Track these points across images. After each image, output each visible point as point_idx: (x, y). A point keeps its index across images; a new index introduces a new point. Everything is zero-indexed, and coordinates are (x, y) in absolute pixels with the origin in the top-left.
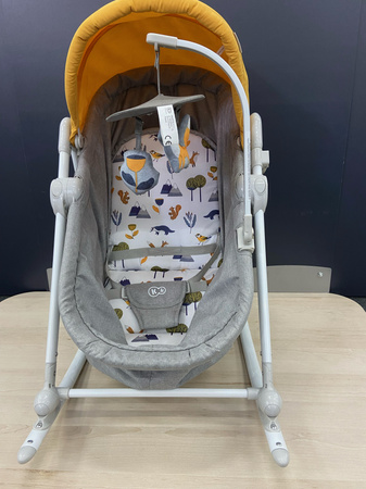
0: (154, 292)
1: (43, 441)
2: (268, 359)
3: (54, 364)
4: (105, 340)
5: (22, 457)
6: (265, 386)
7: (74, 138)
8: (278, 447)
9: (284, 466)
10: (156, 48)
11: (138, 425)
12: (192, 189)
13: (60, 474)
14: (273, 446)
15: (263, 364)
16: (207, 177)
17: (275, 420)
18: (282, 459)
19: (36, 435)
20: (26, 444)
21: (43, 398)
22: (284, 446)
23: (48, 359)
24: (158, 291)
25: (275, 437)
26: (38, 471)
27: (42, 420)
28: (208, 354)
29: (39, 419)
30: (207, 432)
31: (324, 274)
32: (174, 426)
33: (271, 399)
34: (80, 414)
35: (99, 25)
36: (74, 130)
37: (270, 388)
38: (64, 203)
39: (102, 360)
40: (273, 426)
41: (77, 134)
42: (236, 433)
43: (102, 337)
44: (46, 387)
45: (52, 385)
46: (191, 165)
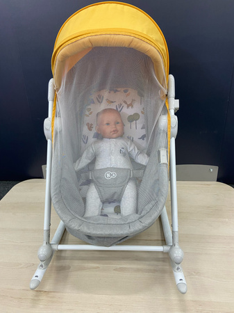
0: (108, 175)
1: (44, 275)
2: (176, 229)
3: (49, 231)
4: (79, 217)
5: (32, 285)
6: (174, 245)
8: (181, 282)
9: (184, 293)
11: (97, 265)
12: (131, 122)
13: (53, 293)
14: (178, 281)
15: (173, 232)
16: (140, 114)
17: (179, 266)
18: (183, 289)
19: (40, 273)
20: (34, 278)
21: (43, 251)
22: (184, 281)
23: (45, 228)
24: (111, 175)
25: (179, 275)
26: (40, 291)
27: (43, 263)
28: (141, 227)
29: (41, 263)
30: (138, 270)
31: (214, 170)
32: (118, 266)
33: (178, 253)
34: (64, 258)
37: (177, 246)
39: (78, 230)
40: (178, 269)
42: (155, 271)
43: (77, 216)
44: (45, 244)
45: (48, 243)
46: (130, 107)
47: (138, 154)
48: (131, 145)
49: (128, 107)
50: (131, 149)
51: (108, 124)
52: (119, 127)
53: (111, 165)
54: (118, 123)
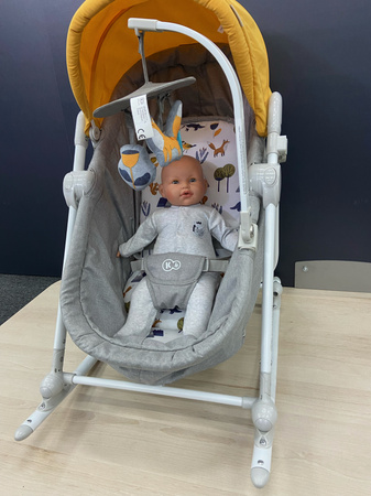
0: (168, 265)
2: (267, 368)
3: (62, 351)
4: (100, 333)
5: (19, 434)
6: (260, 397)
7: (88, 130)
8: (259, 465)
10: (137, 33)
11: (137, 418)
12: (219, 179)
13: (55, 455)
14: (255, 464)
15: (260, 373)
16: (236, 166)
19: (37, 416)
20: (25, 423)
21: (48, 381)
23: (55, 345)
24: (172, 265)
26: (38, 449)
27: (46, 401)
28: (190, 359)
29: (43, 401)
30: (203, 435)
35: (88, 15)
36: (88, 123)
38: (75, 196)
40: (262, 441)
41: (90, 126)
42: (231, 441)
43: (97, 331)
44: (53, 372)
45: (59, 370)
46: (220, 154)
47: (226, 234)
48: (215, 217)
49: (216, 154)
50: (214, 224)
51: (176, 182)
52: (194, 187)
53: (175, 249)
54: (193, 180)
